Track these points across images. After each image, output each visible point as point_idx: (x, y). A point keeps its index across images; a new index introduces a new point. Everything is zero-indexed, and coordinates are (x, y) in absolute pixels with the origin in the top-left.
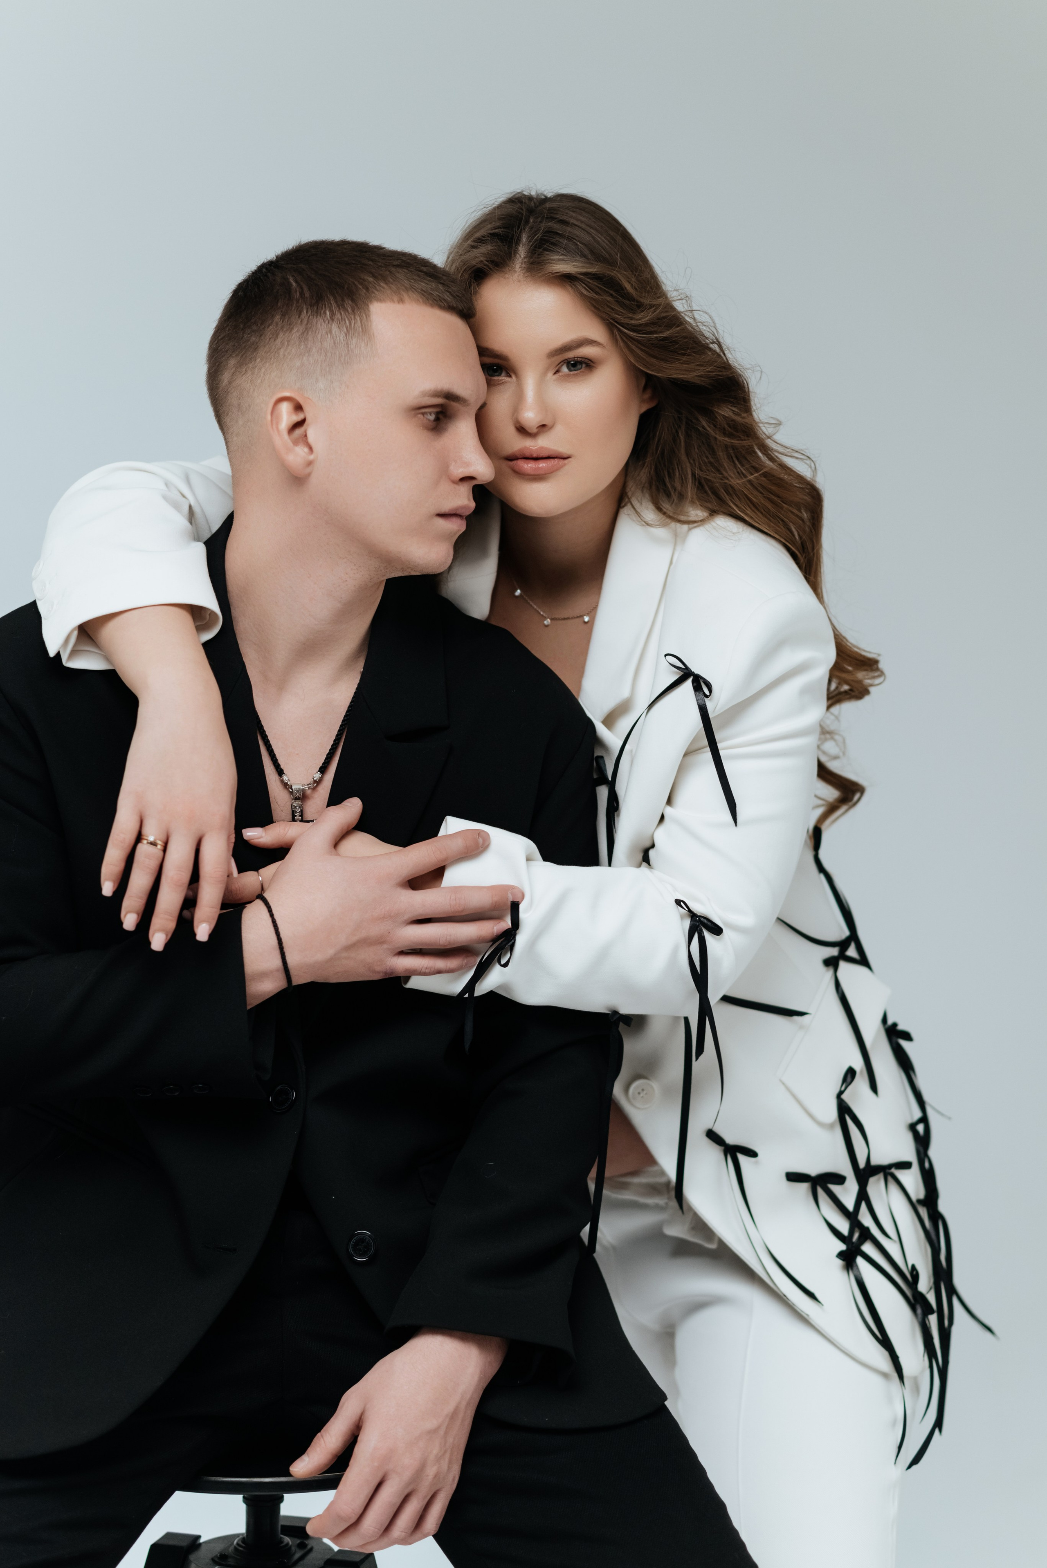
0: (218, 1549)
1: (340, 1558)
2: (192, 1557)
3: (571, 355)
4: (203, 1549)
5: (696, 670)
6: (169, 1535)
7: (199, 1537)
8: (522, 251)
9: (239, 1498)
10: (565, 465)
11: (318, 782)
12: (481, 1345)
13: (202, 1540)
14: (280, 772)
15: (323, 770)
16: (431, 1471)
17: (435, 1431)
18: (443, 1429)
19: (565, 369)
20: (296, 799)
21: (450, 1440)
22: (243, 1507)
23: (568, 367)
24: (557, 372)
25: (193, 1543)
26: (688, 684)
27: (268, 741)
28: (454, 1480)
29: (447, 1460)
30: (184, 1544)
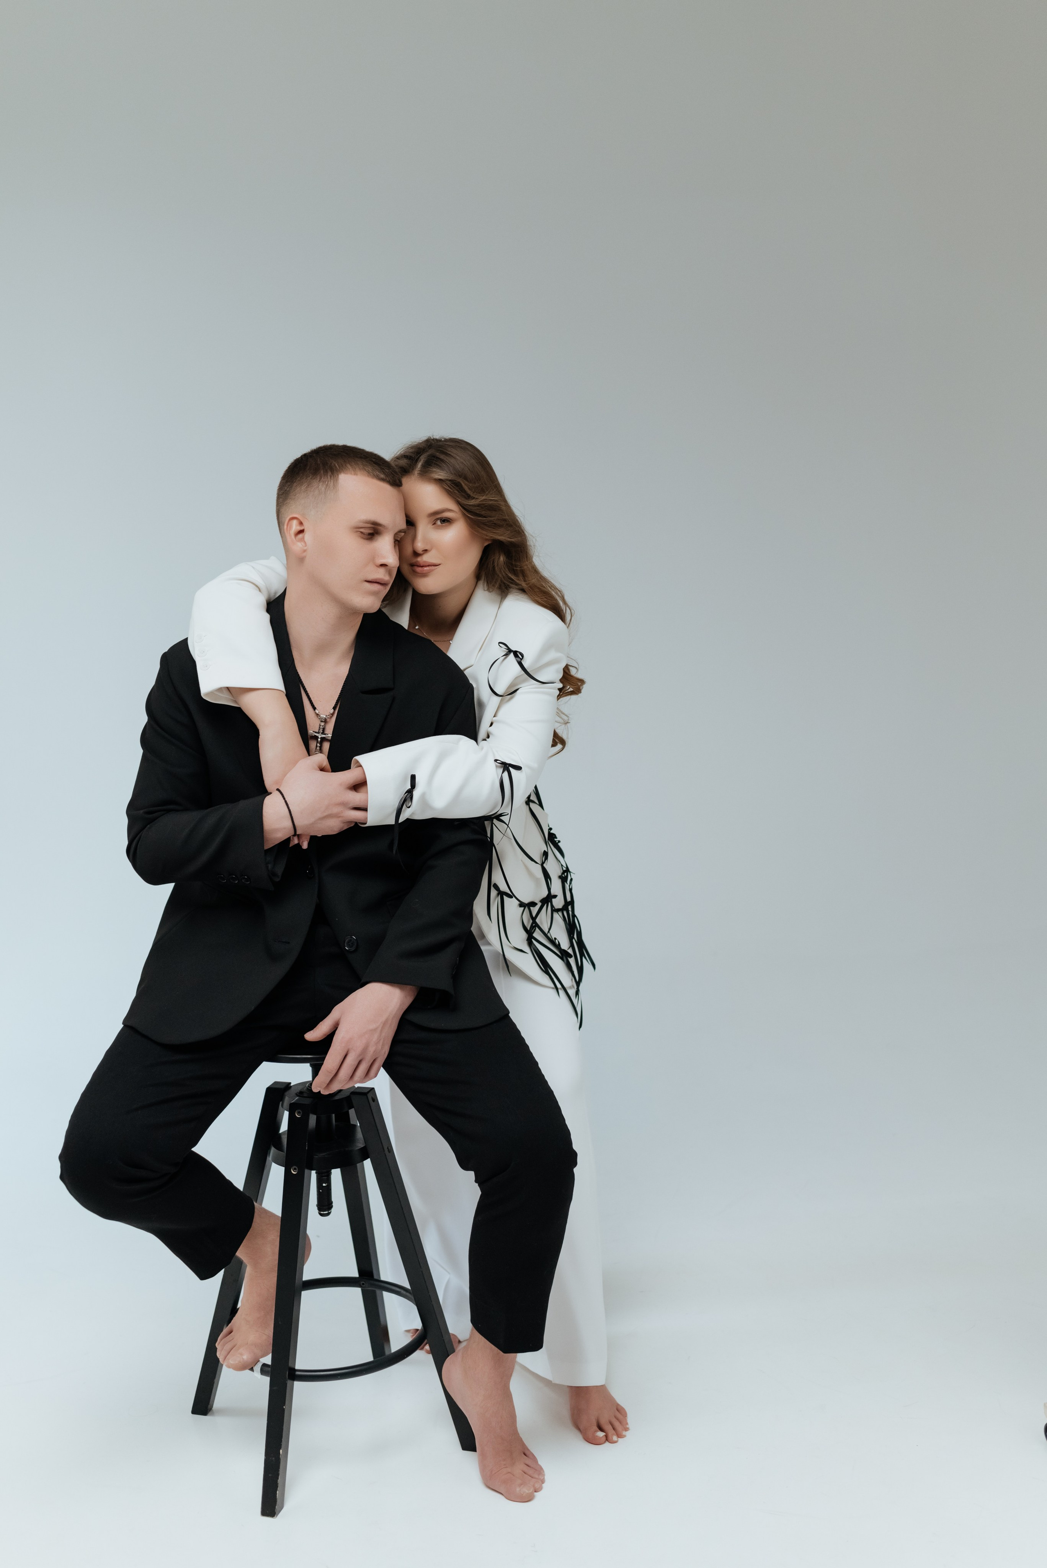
0: (300, 1088)
1: (358, 1091)
2: (287, 1093)
3: (439, 516)
4: (292, 1088)
5: (514, 649)
6: (276, 1083)
7: (290, 1083)
8: (419, 465)
9: (308, 1064)
10: (435, 569)
11: (331, 716)
12: (401, 989)
13: (292, 1085)
14: (314, 708)
15: (334, 708)
16: (371, 1050)
17: (375, 1030)
18: (380, 1028)
19: (439, 523)
20: (321, 721)
21: (383, 1034)
22: (310, 1069)
23: (440, 522)
24: (434, 524)
25: (288, 1086)
26: (512, 654)
27: (308, 694)
28: (385, 1053)
29: (381, 1044)
30: (283, 1087)
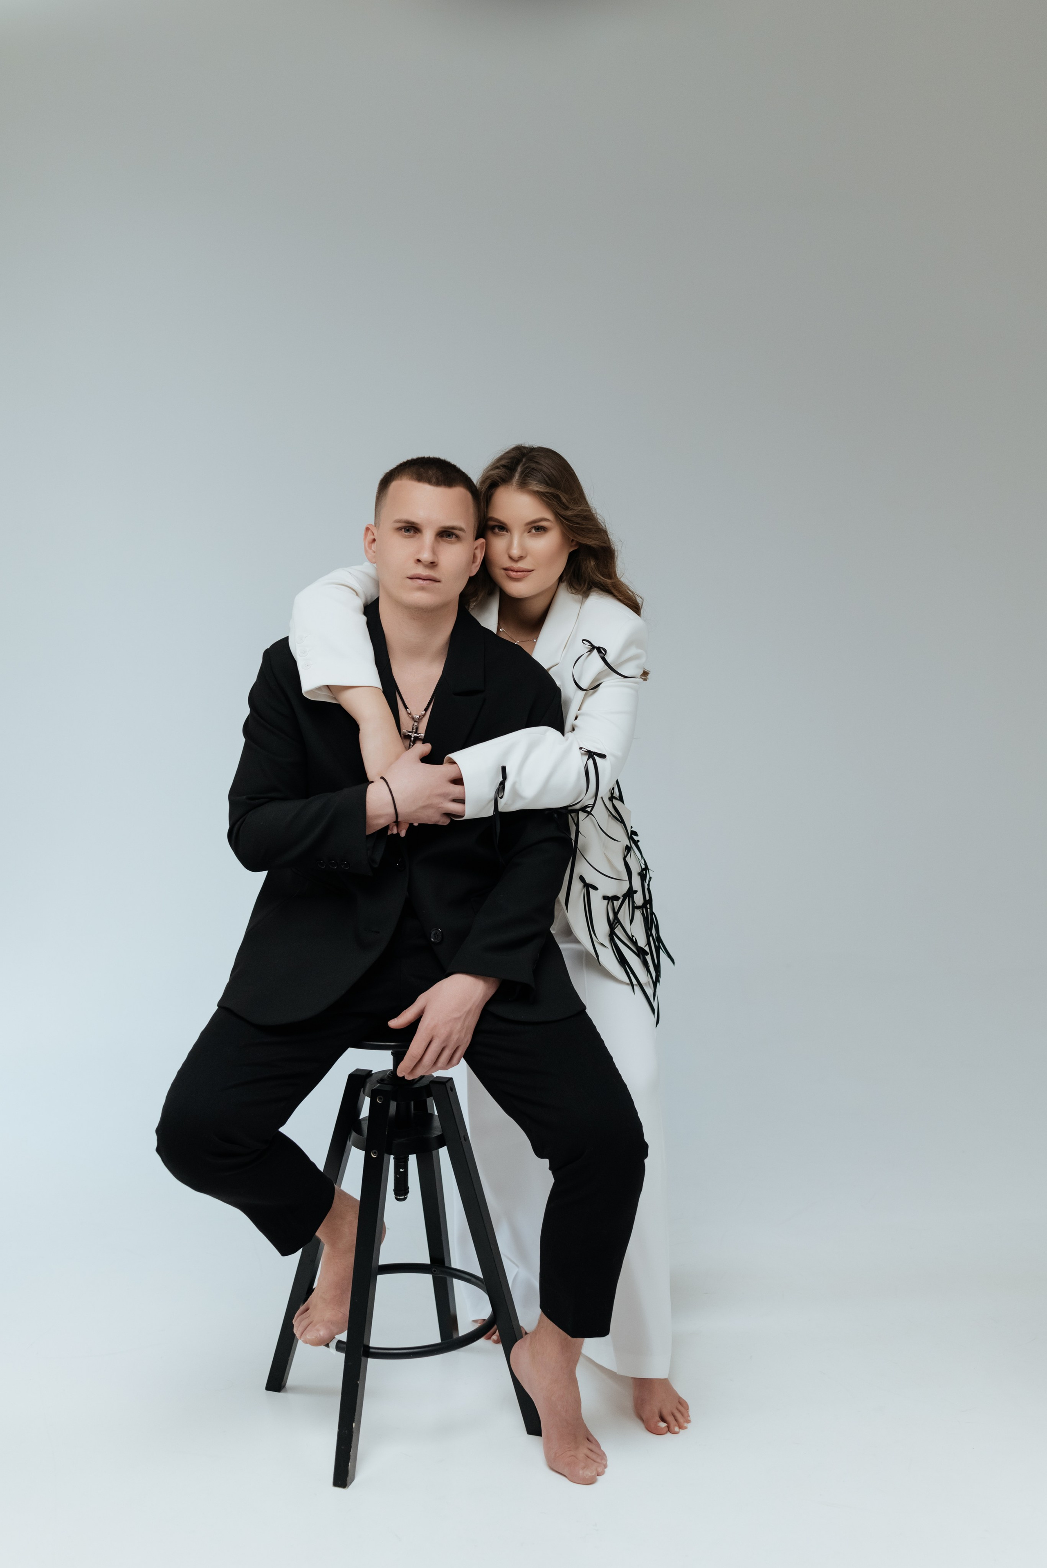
0: (380, 1076)
1: (437, 1080)
2: (368, 1080)
3: (536, 525)
4: (373, 1076)
5: (597, 646)
6: (357, 1070)
7: (372, 1071)
8: (517, 476)
9: (390, 1052)
10: (529, 575)
11: (424, 716)
12: (484, 980)
13: (373, 1073)
14: (408, 708)
15: (426, 710)
18: (463, 1018)
19: (533, 531)
20: (415, 721)
22: (391, 1057)
23: (535, 530)
24: (529, 532)
25: (369, 1073)
26: (596, 651)
27: (401, 694)
28: (467, 1041)
29: (464, 1032)
30: (364, 1074)
